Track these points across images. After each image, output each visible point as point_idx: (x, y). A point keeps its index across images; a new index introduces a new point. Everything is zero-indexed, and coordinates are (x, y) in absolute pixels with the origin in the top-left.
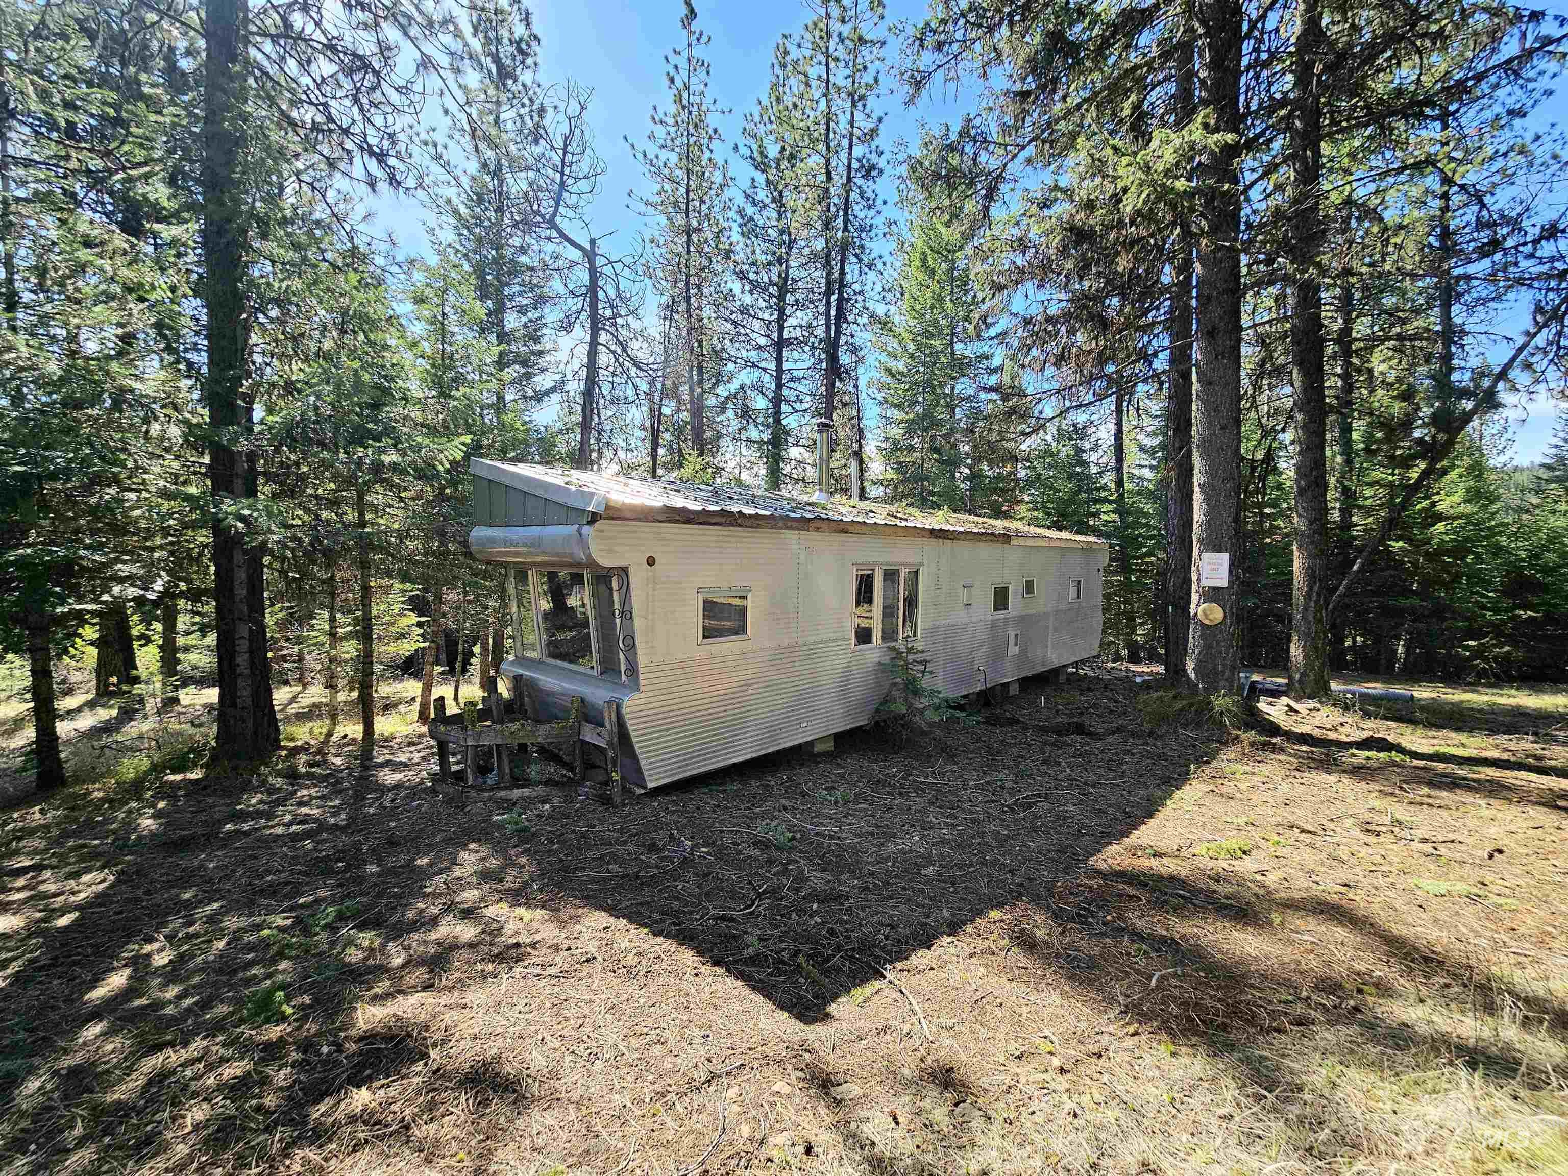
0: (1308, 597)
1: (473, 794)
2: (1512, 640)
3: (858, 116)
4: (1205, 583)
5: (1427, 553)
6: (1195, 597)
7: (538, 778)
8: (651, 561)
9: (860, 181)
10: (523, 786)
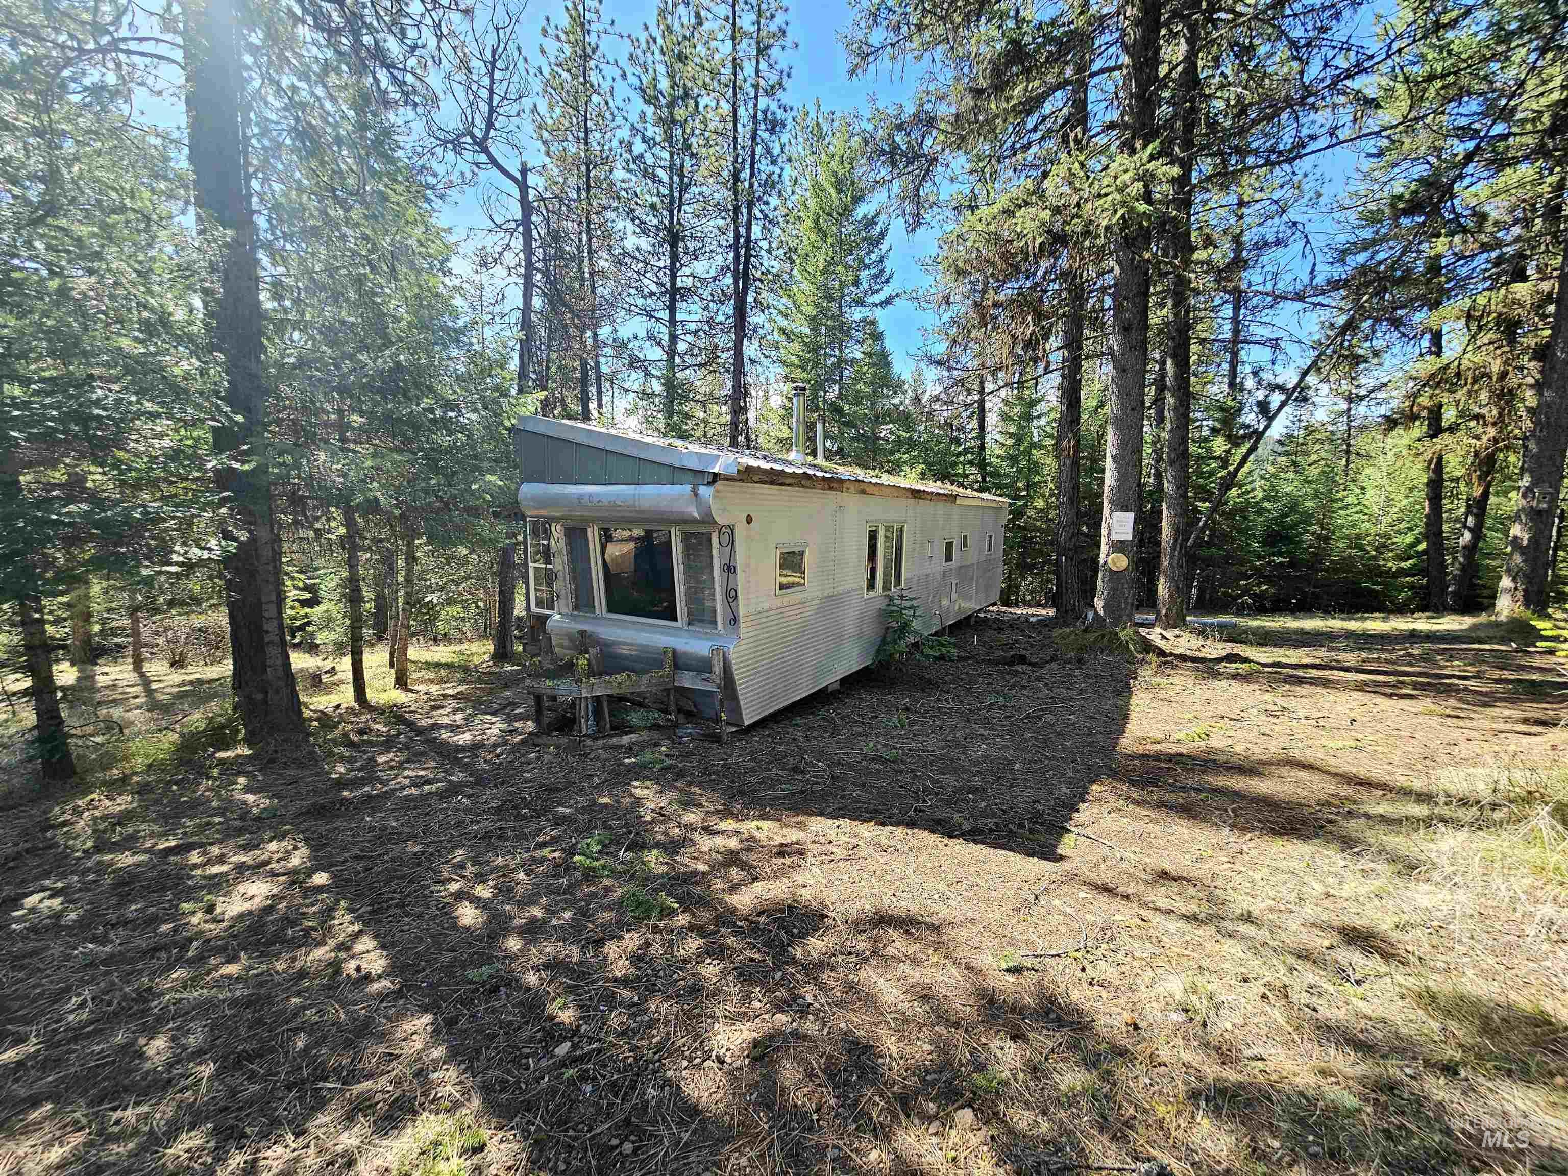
0: (1173, 549)
1: (589, 742)
2: (1269, 580)
3: (763, 66)
4: (1114, 537)
5: (1224, 513)
6: (1104, 548)
7: (641, 724)
8: (749, 520)
9: (766, 135)
10: (631, 732)
